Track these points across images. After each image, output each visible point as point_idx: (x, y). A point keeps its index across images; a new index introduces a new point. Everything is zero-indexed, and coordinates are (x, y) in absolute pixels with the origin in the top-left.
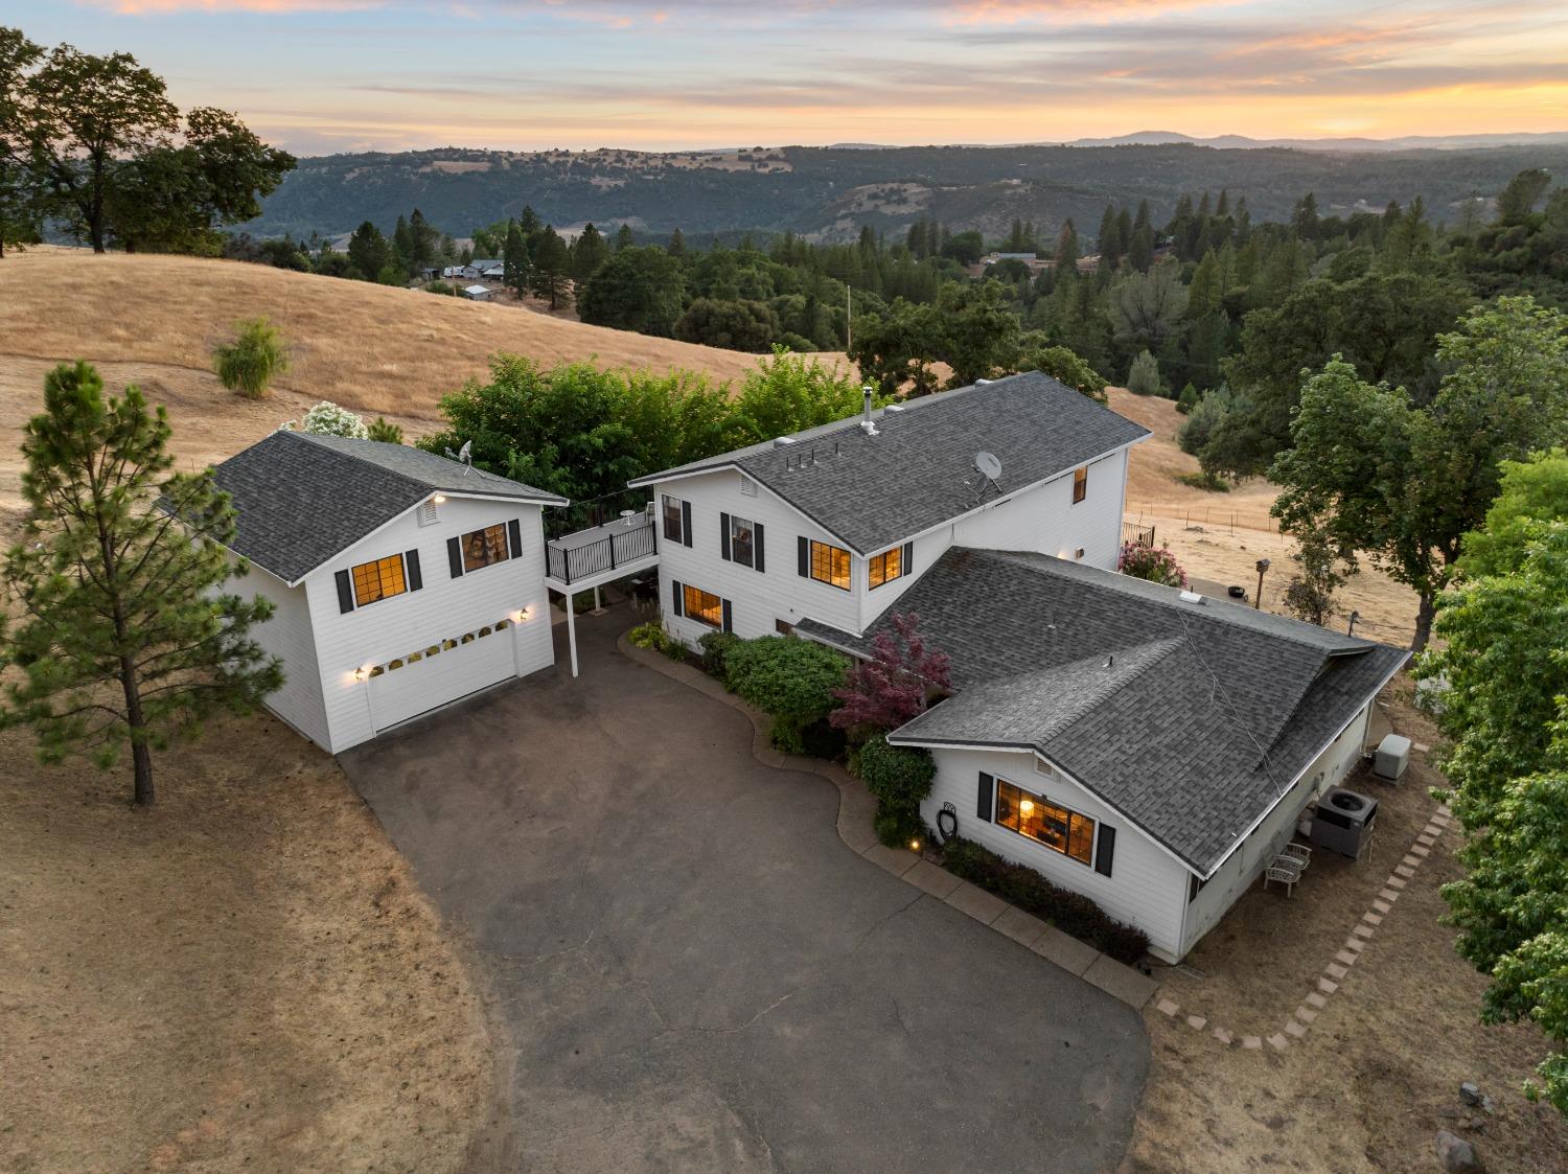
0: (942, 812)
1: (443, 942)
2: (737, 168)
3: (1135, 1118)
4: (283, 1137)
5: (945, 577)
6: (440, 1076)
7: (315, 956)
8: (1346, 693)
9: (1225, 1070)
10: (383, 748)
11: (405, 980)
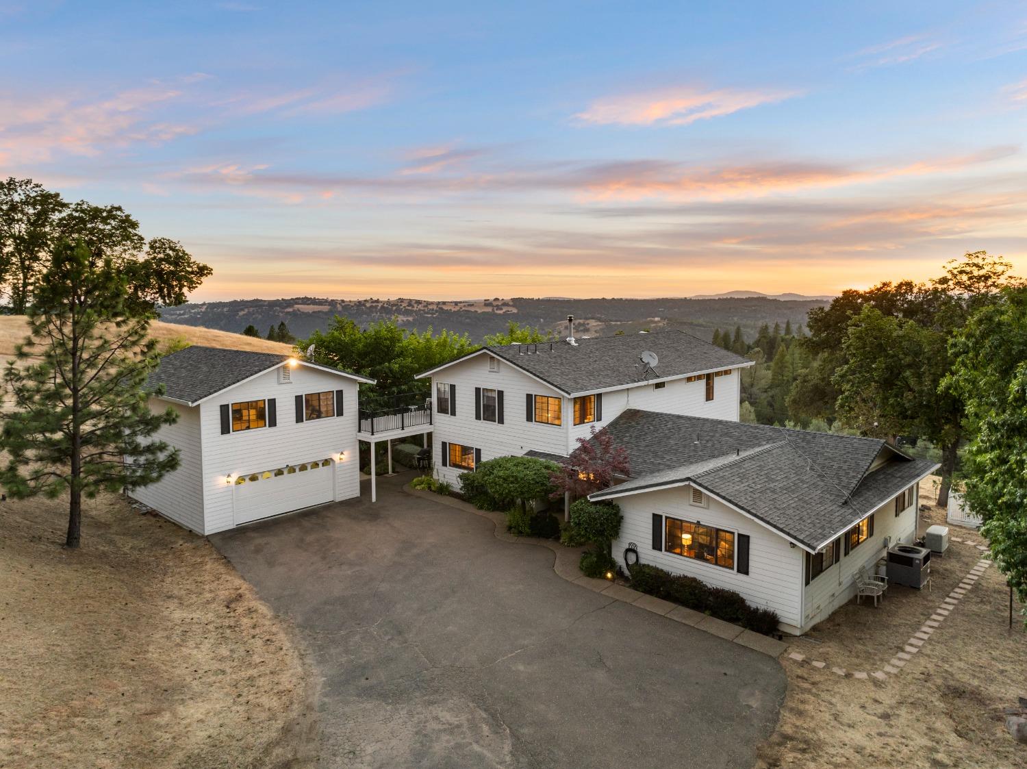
0: (628, 550)
1: (274, 625)
2: (483, 310)
3: (779, 711)
4: (147, 714)
5: (623, 424)
6: (265, 692)
7: (181, 629)
8: (899, 477)
9: (844, 688)
10: (241, 533)
11: (245, 643)
